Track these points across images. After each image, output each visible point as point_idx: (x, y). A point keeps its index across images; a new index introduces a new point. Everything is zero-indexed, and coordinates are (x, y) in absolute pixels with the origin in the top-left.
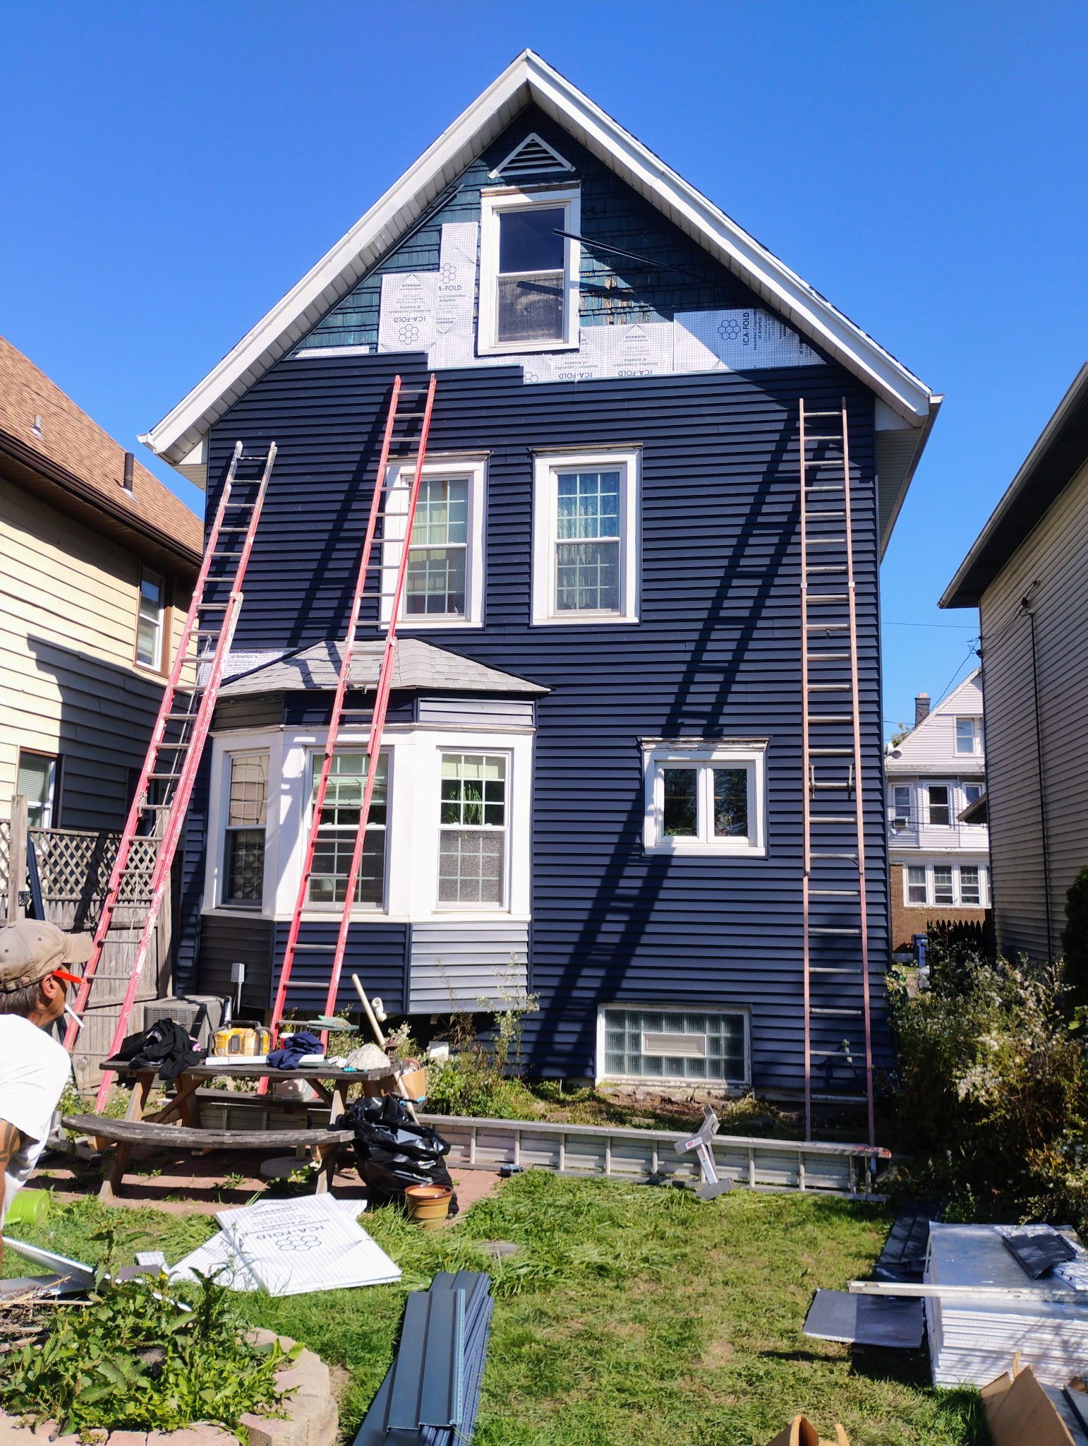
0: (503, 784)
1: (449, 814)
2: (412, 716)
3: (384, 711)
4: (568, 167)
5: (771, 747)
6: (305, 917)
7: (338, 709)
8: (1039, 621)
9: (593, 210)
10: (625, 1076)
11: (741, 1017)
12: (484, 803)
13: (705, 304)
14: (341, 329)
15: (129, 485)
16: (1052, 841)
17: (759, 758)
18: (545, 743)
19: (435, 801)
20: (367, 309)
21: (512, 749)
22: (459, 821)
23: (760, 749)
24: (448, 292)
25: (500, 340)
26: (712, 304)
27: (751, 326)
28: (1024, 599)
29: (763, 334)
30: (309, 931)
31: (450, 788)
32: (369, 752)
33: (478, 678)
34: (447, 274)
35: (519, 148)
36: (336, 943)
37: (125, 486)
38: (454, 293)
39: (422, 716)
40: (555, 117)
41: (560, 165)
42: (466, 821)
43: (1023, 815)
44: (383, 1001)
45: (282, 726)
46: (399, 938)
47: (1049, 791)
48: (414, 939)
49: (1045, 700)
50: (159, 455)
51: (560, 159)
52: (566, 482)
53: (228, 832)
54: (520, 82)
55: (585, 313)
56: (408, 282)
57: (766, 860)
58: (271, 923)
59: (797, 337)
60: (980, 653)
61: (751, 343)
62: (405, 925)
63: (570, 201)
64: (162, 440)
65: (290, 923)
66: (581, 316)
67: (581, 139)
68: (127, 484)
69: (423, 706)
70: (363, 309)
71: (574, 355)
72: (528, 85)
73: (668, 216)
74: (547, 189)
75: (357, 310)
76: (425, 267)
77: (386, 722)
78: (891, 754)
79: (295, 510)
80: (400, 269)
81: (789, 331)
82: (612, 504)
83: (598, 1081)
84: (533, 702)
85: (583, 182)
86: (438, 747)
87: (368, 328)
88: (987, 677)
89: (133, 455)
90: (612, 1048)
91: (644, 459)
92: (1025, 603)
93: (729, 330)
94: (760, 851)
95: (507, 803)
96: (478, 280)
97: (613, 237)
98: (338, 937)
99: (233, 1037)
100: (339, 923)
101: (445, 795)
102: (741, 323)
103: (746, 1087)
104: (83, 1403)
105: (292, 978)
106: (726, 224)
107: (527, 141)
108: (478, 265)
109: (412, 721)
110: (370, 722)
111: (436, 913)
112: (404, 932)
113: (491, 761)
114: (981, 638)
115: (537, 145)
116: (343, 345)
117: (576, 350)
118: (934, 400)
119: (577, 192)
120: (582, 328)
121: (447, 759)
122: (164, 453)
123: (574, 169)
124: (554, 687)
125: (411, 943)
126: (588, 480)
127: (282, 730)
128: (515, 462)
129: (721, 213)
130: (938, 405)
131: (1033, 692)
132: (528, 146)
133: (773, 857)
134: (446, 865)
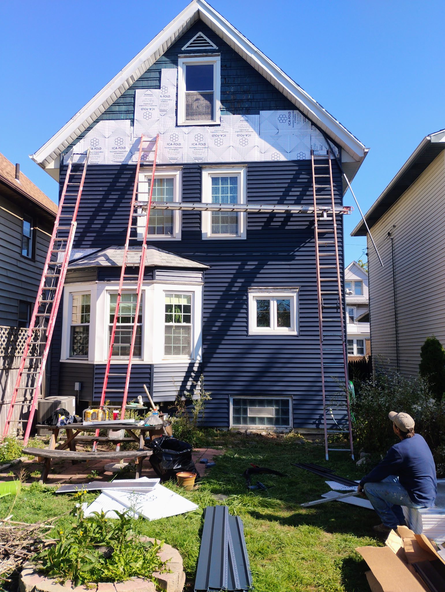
0: (190, 306)
1: (168, 318)
2: (153, 277)
3: (142, 276)
4: (215, 47)
5: (301, 291)
6: (112, 362)
7: (123, 275)
8: (395, 242)
9: (226, 66)
10: (241, 425)
11: (288, 400)
12: (183, 314)
13: (273, 108)
14: (118, 112)
15: (17, 177)
16: (399, 328)
17: (295, 295)
18: (207, 289)
19: (163, 313)
20: (129, 104)
21: (194, 292)
22: (172, 322)
23: (295, 292)
24: (164, 98)
25: (187, 120)
26: (275, 108)
27: (291, 117)
28: (389, 232)
29: (296, 121)
30: (114, 368)
31: (169, 308)
32: (137, 293)
33: (179, 262)
34: (164, 90)
35: (194, 38)
36: (126, 373)
37: (16, 178)
38: (167, 98)
39: (157, 278)
40: (210, 26)
41: (212, 46)
42: (175, 322)
43: (386, 318)
44: (142, 397)
45: (96, 281)
46: (148, 371)
47: (398, 309)
48: (155, 371)
49: (396, 273)
50: (38, 164)
51: (212, 43)
52: (215, 180)
53: (72, 327)
54: (195, 10)
55: (223, 109)
56: (147, 93)
57: (297, 336)
58: (93, 365)
59: (310, 123)
60: (367, 254)
61: (292, 124)
62: (151, 365)
63: (216, 61)
64: (40, 157)
65: (106, 365)
66: (221, 111)
67: (221, 36)
68: (16, 177)
69: (157, 273)
70: (128, 104)
71: (218, 127)
72: (198, 11)
73: (257, 70)
74: (206, 56)
75: (125, 104)
76: (154, 87)
77: (144, 280)
78: (348, 294)
79: (99, 189)
80: (143, 87)
81: (307, 120)
82: (234, 190)
83: (230, 428)
84: (202, 272)
85: (221, 54)
86: (163, 290)
87: (130, 112)
88: (370, 264)
89: (19, 165)
90: (236, 414)
91: (248, 171)
92: (389, 234)
93: (283, 119)
94: (295, 333)
95: (191, 314)
96: (177, 94)
97: (234, 78)
98: (127, 371)
99: (93, 413)
100: (128, 365)
101: (166, 311)
102: (287, 116)
103: (290, 428)
104: (83, 572)
105: (107, 388)
106: (282, 74)
107: (198, 35)
108: (177, 88)
109: (153, 280)
110: (137, 280)
111: (163, 360)
112: (150, 369)
113: (185, 296)
114: (367, 248)
115: (202, 37)
116: (119, 119)
117: (219, 125)
118: (366, 150)
119: (219, 58)
120: (222, 116)
121: (167, 296)
122: (41, 163)
123: (217, 48)
124: (211, 266)
125: (153, 372)
126: (224, 180)
127: (96, 283)
128: (194, 171)
129: (280, 69)
130: (367, 152)
131: (392, 269)
132: (198, 37)
133: (301, 335)
134: (168, 340)
